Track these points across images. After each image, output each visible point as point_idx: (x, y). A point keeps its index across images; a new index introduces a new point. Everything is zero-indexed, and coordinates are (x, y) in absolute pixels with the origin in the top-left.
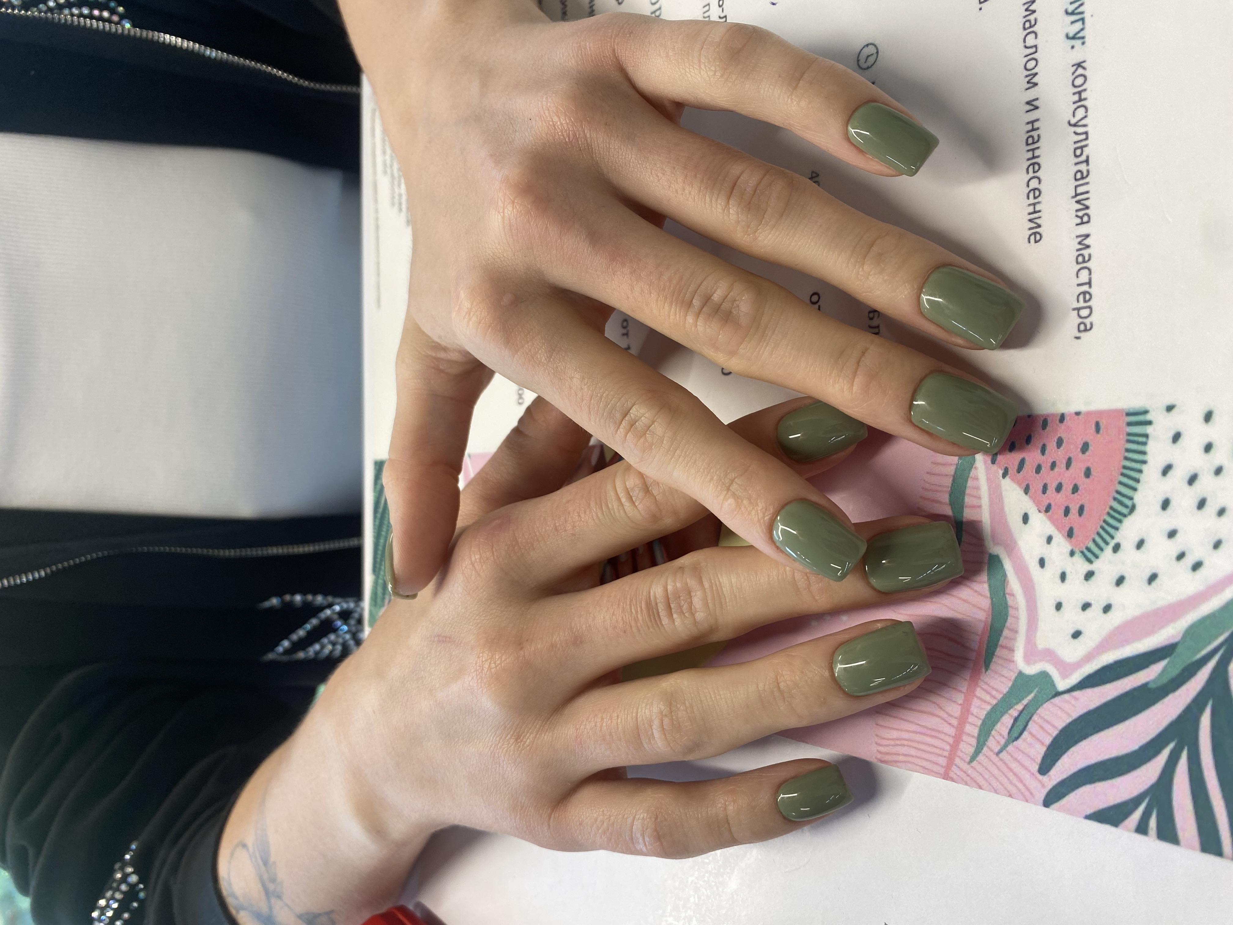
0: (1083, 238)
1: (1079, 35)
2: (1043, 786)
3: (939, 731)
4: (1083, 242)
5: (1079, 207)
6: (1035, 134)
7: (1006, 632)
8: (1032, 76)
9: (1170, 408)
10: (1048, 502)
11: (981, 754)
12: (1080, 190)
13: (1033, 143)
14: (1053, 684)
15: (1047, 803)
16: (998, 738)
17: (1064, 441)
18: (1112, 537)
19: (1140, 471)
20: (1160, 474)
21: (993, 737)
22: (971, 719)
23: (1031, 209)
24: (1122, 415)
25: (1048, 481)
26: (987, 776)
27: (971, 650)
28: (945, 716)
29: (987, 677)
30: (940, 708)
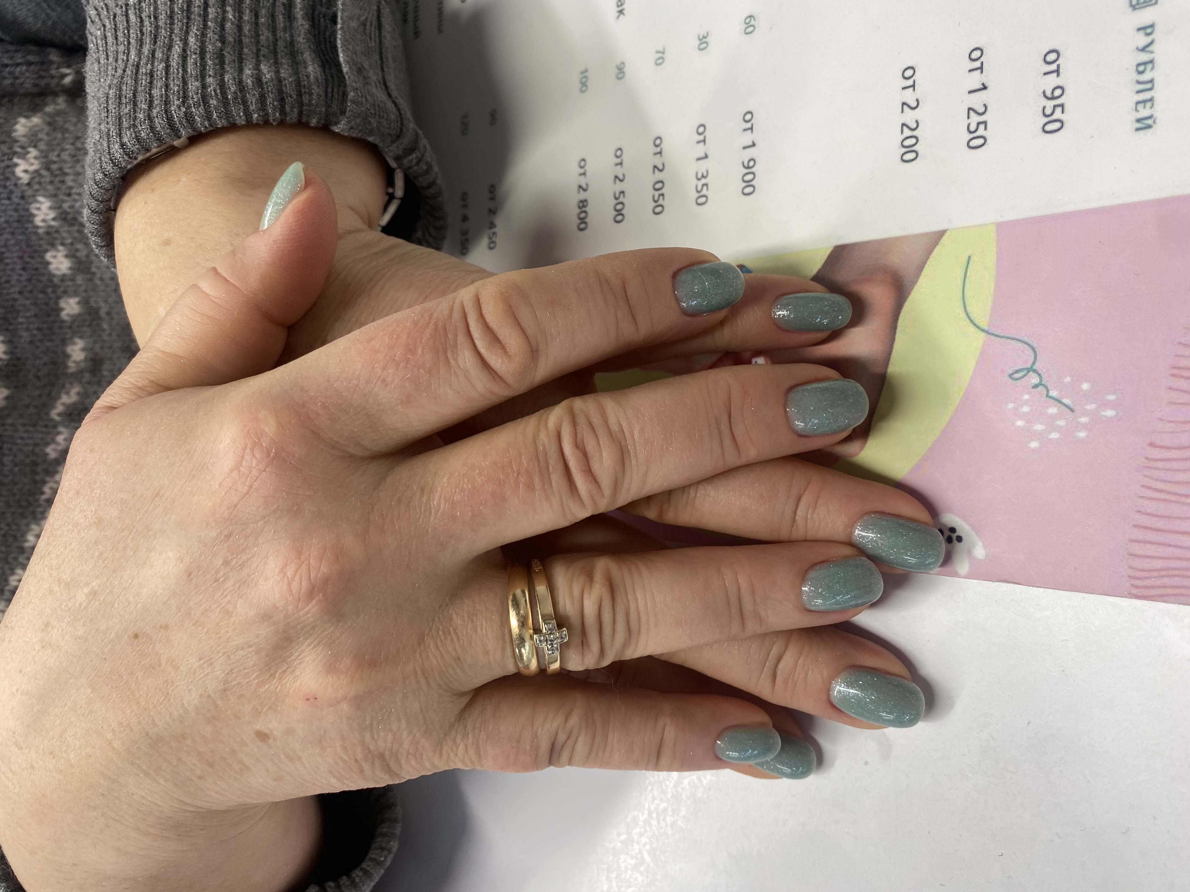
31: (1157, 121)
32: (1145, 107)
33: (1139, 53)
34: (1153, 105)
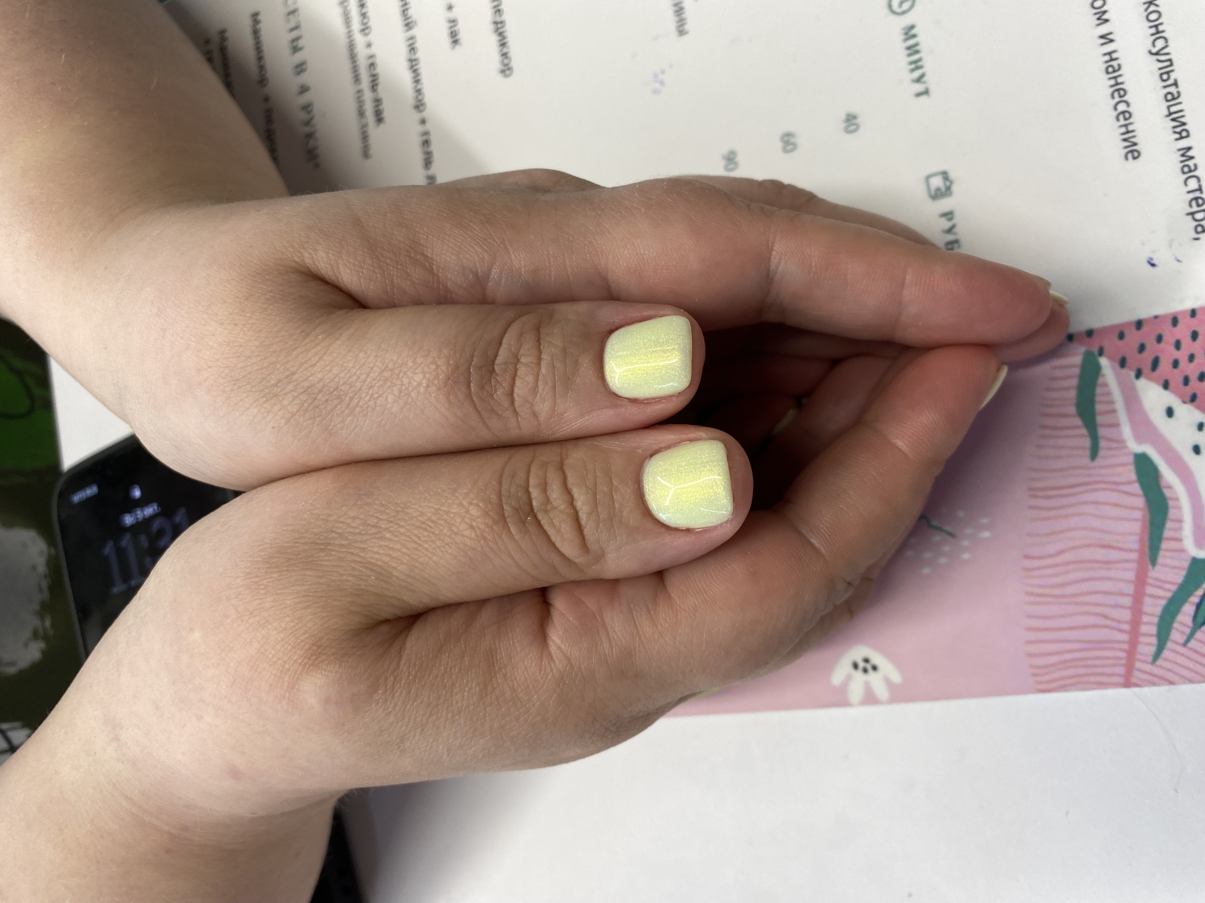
0: (1185, 151)
3: (1109, 642)
4: (1186, 154)
5: (1176, 124)
6: (1114, 63)
7: (1169, 525)
8: (1102, 14)
10: (1192, 392)
11: (1165, 651)
12: (1173, 109)
13: (1114, 71)
16: (1182, 628)
17: (1200, 334)
21: (1177, 630)
22: (1145, 619)
23: (1123, 130)
25: (1189, 373)
26: (1177, 669)
27: (1131, 551)
28: (1114, 624)
29: (1155, 573)
30: (1106, 617)
33: (945, 235)
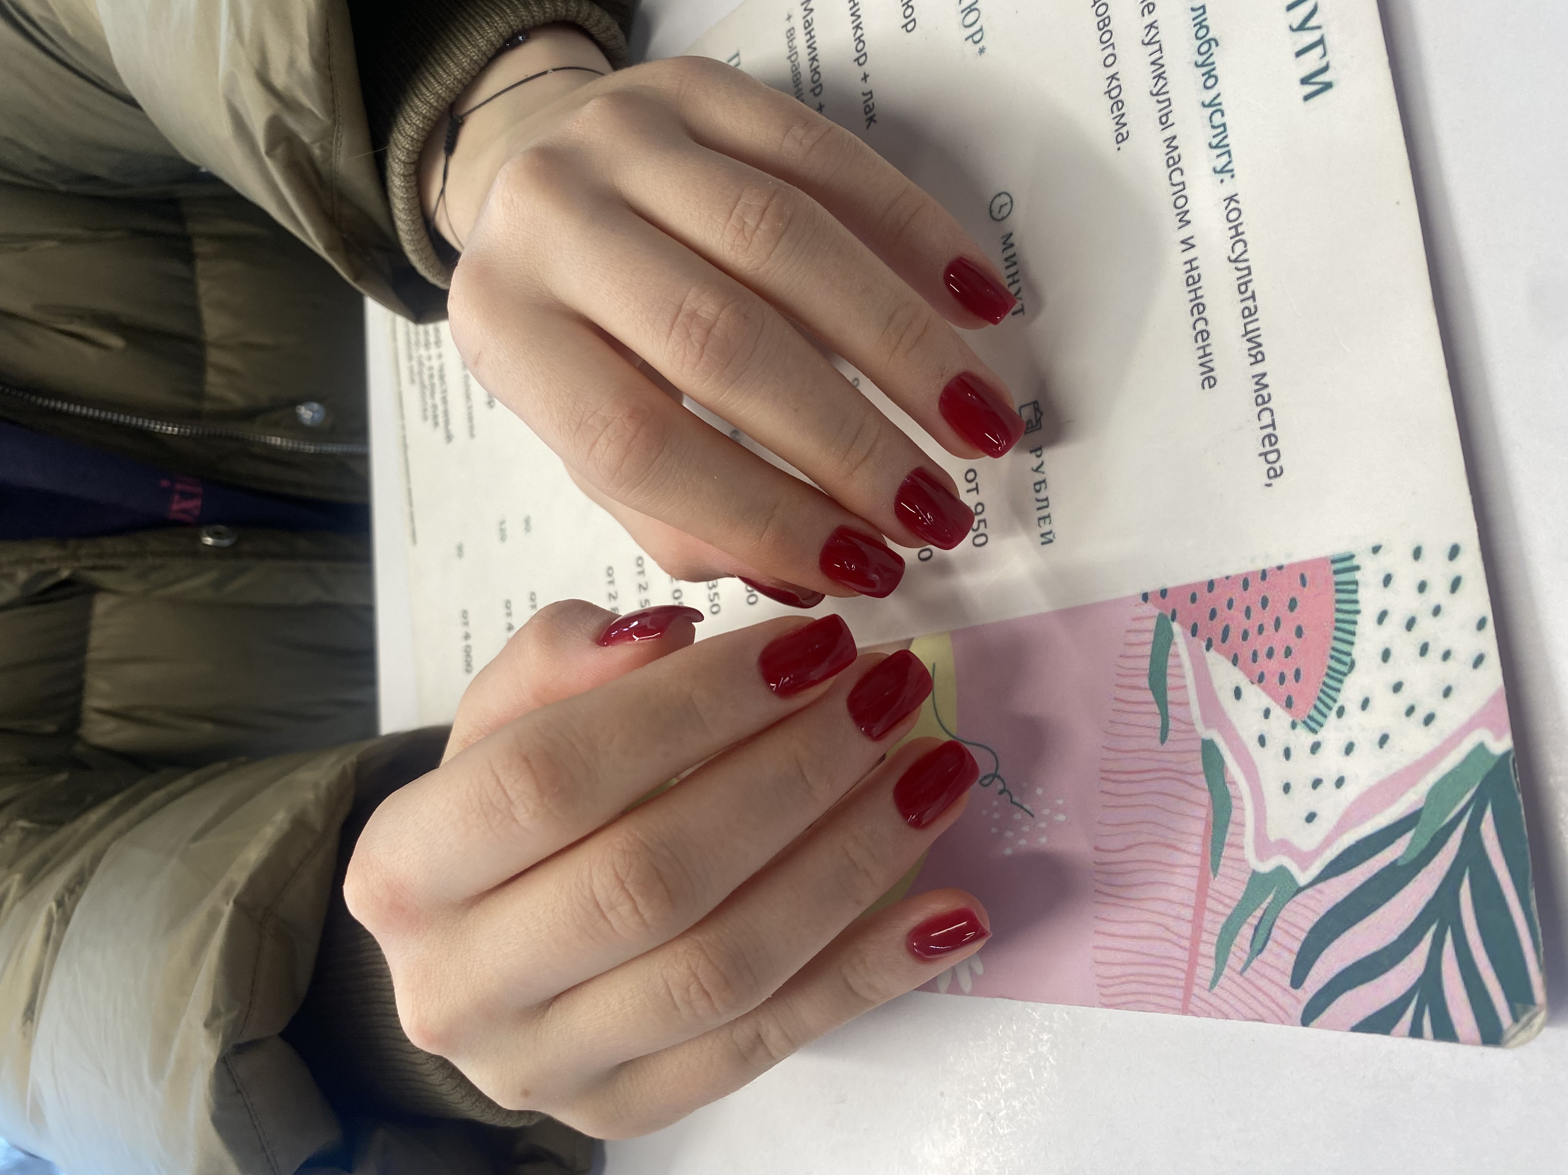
0: (1260, 377)
1: (1227, 168)
2: (1299, 1001)
3: (1170, 958)
4: (1261, 381)
5: (1252, 345)
6: (1195, 273)
7: (1231, 828)
8: (1184, 214)
9: (1376, 550)
10: (1260, 671)
11: (1222, 977)
12: (1250, 327)
13: (1194, 283)
14: (1292, 879)
15: (1306, 1021)
16: (1239, 954)
17: (1270, 600)
18: (1335, 701)
19: (1355, 623)
20: (1376, 622)
21: (1234, 954)
22: (1205, 936)
23: (1201, 352)
24: (1328, 563)
25: (1258, 648)
26: (1233, 1002)
27: (1195, 855)
28: (1174, 938)
29: (1216, 884)
30: (1168, 929)
31: (1056, 536)
32: (1045, 523)
33: (1034, 473)
34: (1050, 521)
